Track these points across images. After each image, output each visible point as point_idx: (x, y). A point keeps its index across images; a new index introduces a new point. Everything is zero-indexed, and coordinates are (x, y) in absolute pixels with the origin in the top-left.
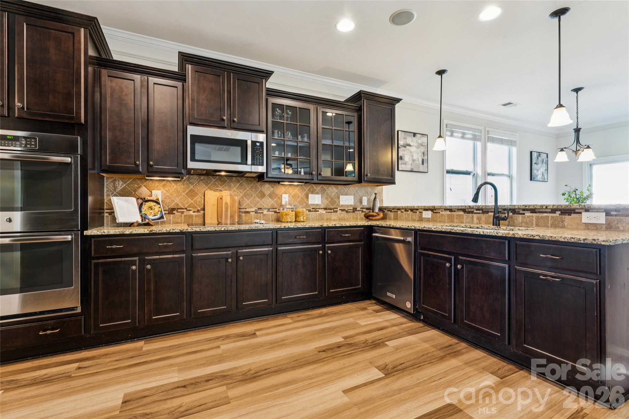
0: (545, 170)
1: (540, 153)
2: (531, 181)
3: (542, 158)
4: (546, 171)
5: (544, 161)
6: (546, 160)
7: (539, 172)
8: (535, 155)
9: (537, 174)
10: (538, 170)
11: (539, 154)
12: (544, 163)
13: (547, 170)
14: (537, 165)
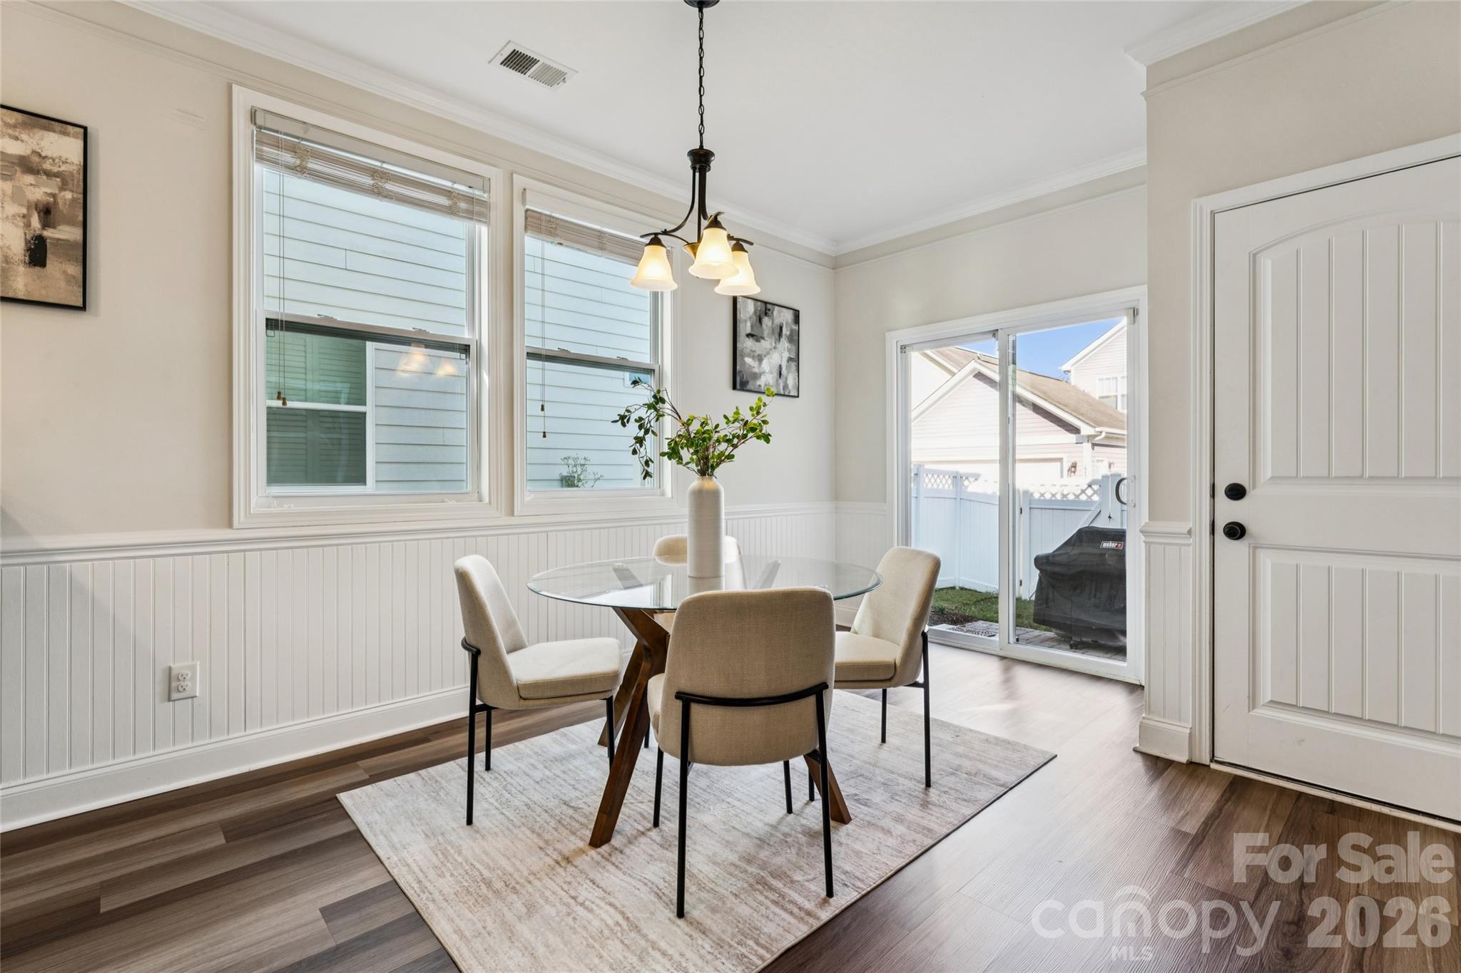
0: (790, 359)
1: (769, 306)
2: (735, 392)
3: (777, 321)
4: (793, 365)
5: (786, 332)
6: (792, 331)
7: (766, 365)
8: (747, 310)
9: (756, 370)
10: (760, 359)
11: (765, 308)
12: (784, 340)
13: (795, 360)
14: (758, 340)
